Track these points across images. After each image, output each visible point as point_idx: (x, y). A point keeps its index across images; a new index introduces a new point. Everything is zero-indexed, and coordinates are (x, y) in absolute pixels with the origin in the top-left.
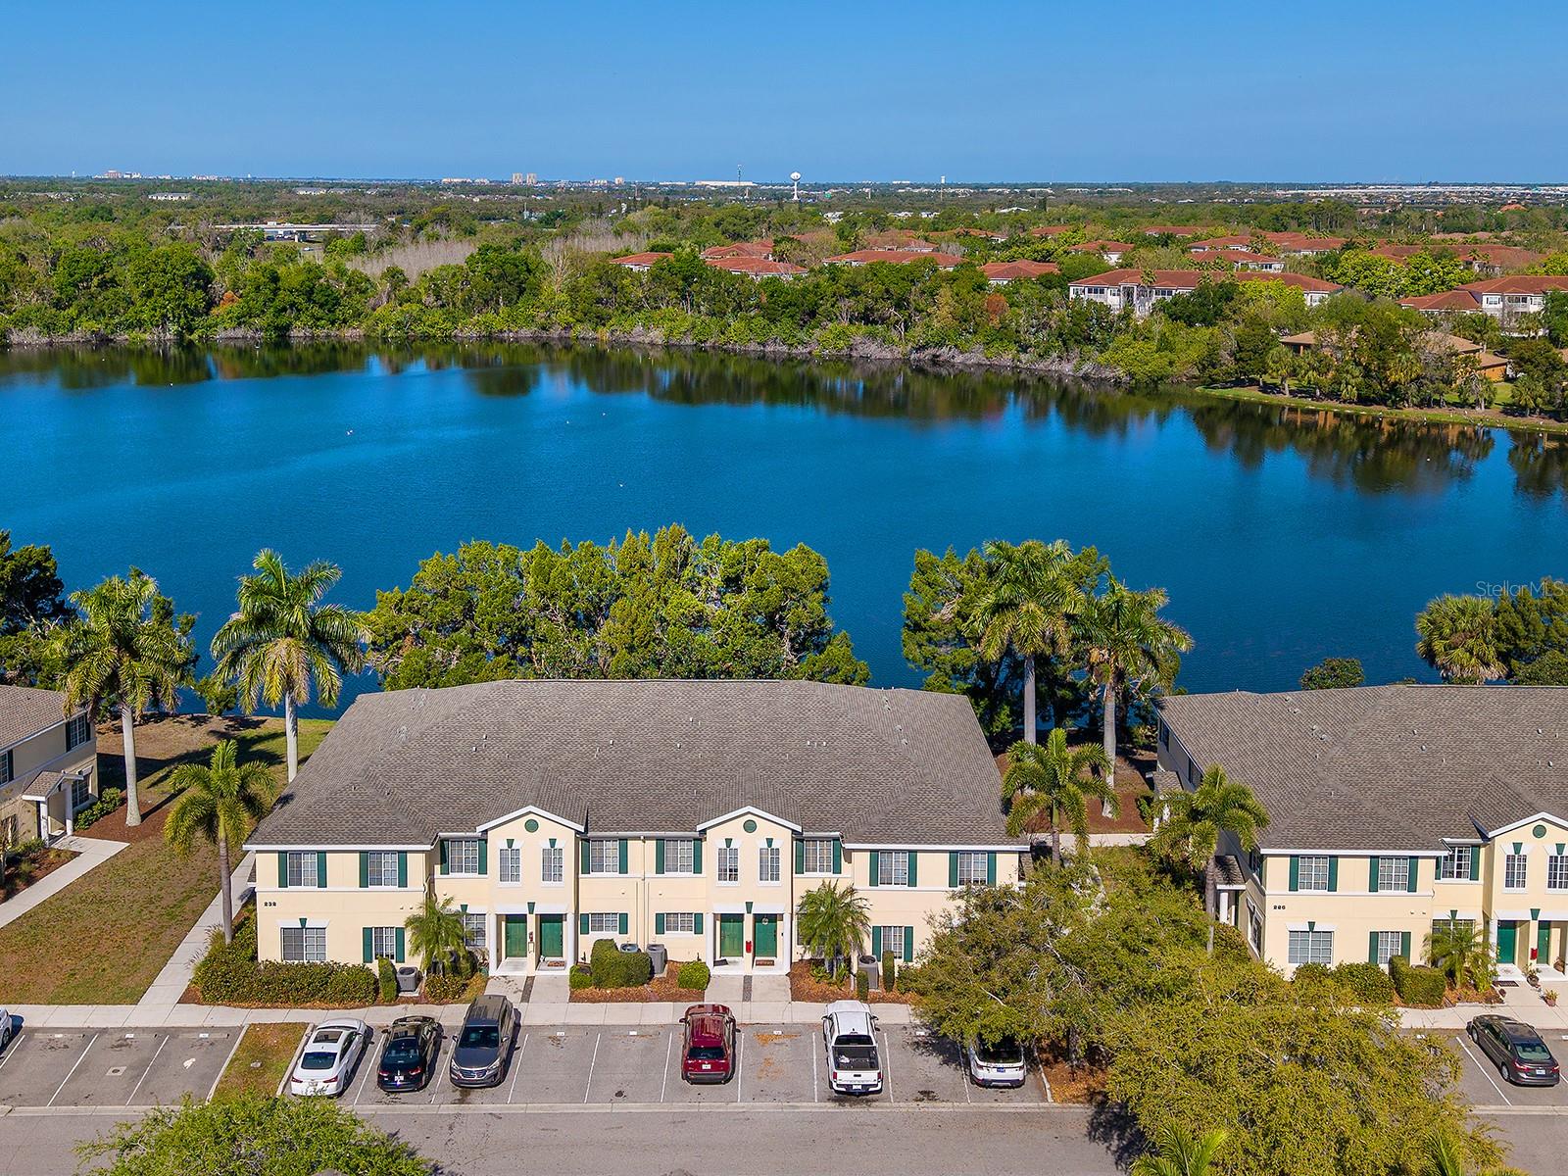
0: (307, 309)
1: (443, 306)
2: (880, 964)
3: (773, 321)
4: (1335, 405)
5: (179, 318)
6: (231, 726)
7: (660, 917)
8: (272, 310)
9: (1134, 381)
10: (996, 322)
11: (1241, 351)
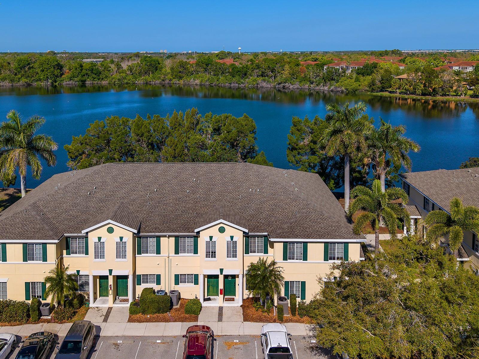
0: (91, 75)
1: (133, 74)
2: (289, 301)
3: (234, 77)
4: (414, 97)
5: (52, 78)
6: (15, 192)
7: (177, 276)
8: (80, 75)
9: (348, 91)
10: (303, 75)
11: (383, 80)
